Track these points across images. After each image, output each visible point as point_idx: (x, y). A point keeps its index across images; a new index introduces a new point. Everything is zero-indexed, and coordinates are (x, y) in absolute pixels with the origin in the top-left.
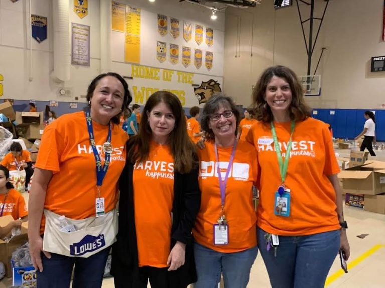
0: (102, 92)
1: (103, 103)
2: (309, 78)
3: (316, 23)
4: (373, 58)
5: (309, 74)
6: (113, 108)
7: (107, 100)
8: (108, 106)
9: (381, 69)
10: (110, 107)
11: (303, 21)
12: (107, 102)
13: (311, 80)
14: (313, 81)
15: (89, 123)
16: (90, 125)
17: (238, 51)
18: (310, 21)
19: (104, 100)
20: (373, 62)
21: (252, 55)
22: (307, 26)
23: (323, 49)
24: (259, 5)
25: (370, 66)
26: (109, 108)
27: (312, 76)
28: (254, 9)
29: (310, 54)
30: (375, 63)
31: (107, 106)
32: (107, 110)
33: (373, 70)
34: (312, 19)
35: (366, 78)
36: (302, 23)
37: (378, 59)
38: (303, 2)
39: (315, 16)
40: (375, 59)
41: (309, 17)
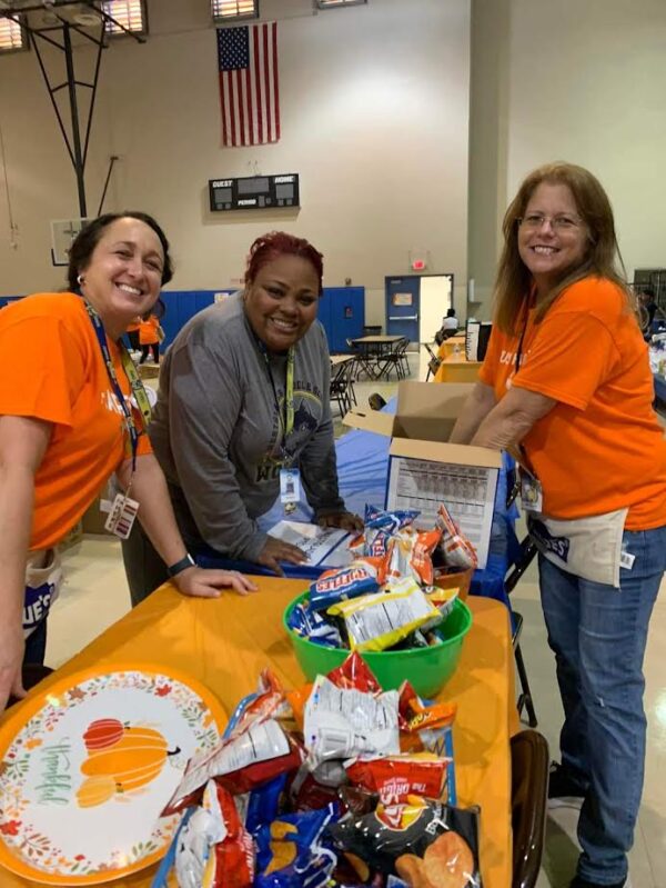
0: (118, 252)
1: (120, 279)
3: (83, 94)
4: (211, 182)
5: (84, 214)
6: (142, 293)
7: (130, 273)
8: (133, 287)
9: (228, 206)
10: (137, 289)
11: (52, 88)
12: (130, 276)
15: (97, 321)
16: (98, 325)
18: (67, 88)
19: (122, 272)
20: (212, 191)
22: (63, 97)
23: (114, 159)
25: (208, 199)
26: (134, 291)
29: (80, 167)
30: (216, 191)
32: (131, 297)
33: (214, 207)
34: (71, 83)
35: (205, 223)
36: (51, 92)
37: (221, 184)
38: (44, 37)
39: (77, 78)
40: (215, 185)
41: (66, 80)
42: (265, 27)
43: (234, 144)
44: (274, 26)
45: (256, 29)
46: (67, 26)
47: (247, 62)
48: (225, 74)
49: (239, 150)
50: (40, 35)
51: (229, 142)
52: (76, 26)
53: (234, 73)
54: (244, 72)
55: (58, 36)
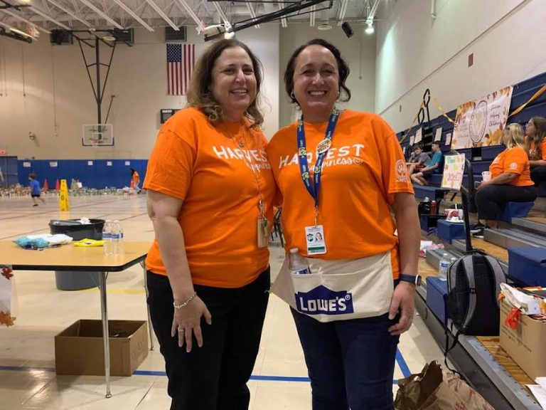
0: (304, 73)
1: (309, 89)
2: (99, 127)
3: (103, 70)
4: (162, 110)
5: (100, 122)
6: (326, 92)
7: (314, 83)
8: (318, 91)
10: (321, 91)
12: (315, 85)
13: (102, 129)
14: (104, 130)
17: (4, 88)
18: (95, 66)
19: (310, 83)
20: (162, 114)
21: (25, 95)
22: (93, 70)
23: (113, 96)
24: (36, 41)
25: (160, 118)
26: (320, 93)
27: (103, 124)
28: (30, 44)
29: (99, 101)
30: (164, 114)
31: (315, 91)
33: (162, 121)
34: (98, 63)
36: (87, 66)
37: (166, 111)
38: (86, 43)
39: (100, 61)
40: (163, 111)
41: (95, 62)
42: (189, 46)
43: (173, 94)
44: (194, 45)
45: (185, 46)
46: (97, 39)
47: (181, 59)
48: (170, 63)
49: (175, 97)
50: (84, 42)
51: (171, 93)
52: (102, 40)
53: (174, 63)
54: (179, 63)
55: (93, 43)
